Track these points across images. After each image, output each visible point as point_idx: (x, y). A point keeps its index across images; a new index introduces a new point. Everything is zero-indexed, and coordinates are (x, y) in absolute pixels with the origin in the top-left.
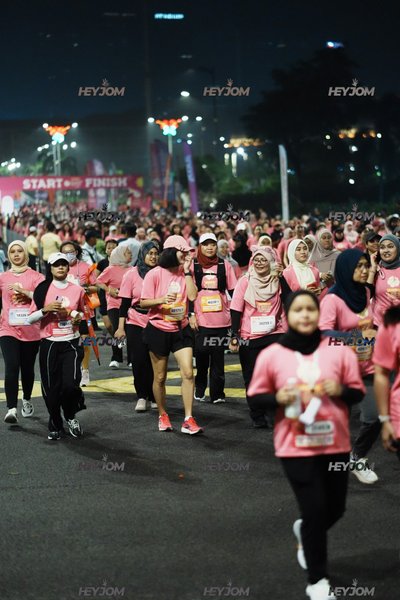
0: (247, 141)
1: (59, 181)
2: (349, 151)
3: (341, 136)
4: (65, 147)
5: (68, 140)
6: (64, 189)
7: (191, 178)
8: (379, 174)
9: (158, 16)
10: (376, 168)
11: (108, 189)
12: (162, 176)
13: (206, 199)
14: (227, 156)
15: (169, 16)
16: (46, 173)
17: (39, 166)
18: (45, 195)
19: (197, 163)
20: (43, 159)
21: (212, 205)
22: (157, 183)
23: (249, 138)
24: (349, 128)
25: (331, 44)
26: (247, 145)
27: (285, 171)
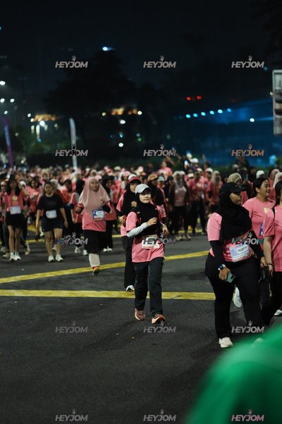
0: (47, 117)
2: (119, 123)
3: (114, 113)
7: (8, 143)
8: (140, 140)
10: (138, 135)
13: (18, 158)
14: (33, 128)
19: (12, 132)
21: (22, 162)
23: (48, 113)
24: (118, 107)
25: (105, 49)
26: (47, 120)
27: (74, 138)
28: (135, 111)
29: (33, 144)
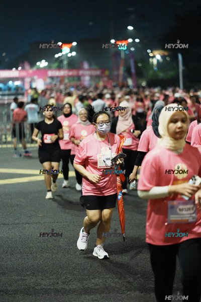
0: (162, 52)
1: (66, 72)
4: (69, 55)
5: (71, 52)
6: (69, 76)
7: (133, 71)
11: (91, 76)
12: (118, 69)
14: (151, 60)
16: (60, 68)
17: (56, 65)
18: (59, 79)
19: (136, 63)
20: (58, 61)
21: (143, 85)
22: (115, 73)
26: (162, 55)
27: (181, 68)
29: (151, 72)
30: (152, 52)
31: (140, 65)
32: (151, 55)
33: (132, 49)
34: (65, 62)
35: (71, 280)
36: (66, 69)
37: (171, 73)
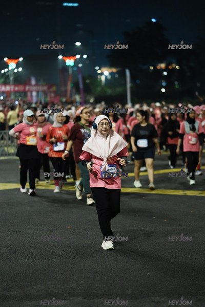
1: (12, 87)
3: (159, 68)
4: (16, 71)
5: (17, 67)
6: (15, 92)
7: (81, 86)
8: (177, 87)
9: (65, 4)
11: (38, 92)
12: (66, 85)
13: (88, 98)
14: (99, 77)
15: (70, 5)
16: (5, 83)
17: (2, 80)
18: (5, 95)
19: (84, 79)
20: (5, 76)
21: (91, 101)
22: (63, 89)
24: (162, 62)
25: (154, 20)
27: (129, 85)
28: (174, 65)
29: (99, 89)
30: (100, 69)
31: (88, 81)
32: (99, 72)
33: (80, 65)
34: (12, 78)
35: (12, 286)
36: (13, 85)
37: (119, 90)
